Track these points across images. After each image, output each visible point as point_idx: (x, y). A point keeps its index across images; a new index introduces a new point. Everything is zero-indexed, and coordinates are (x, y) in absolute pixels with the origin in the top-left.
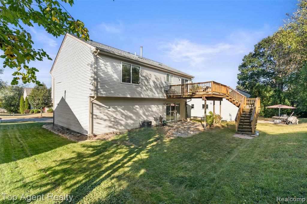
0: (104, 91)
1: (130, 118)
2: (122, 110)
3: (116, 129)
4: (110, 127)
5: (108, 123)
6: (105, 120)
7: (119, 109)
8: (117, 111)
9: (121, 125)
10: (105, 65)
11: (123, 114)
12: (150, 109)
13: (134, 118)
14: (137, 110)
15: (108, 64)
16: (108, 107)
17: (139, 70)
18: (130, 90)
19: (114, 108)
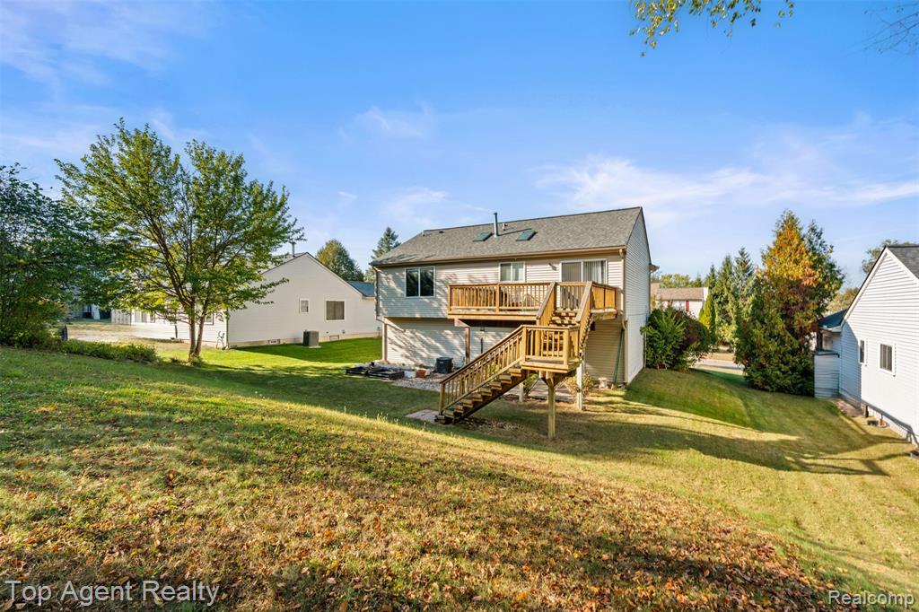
1: (436, 349)
2: (422, 337)
4: (407, 357)
5: (403, 351)
6: (400, 347)
7: (417, 334)
8: (417, 337)
9: (422, 358)
10: (387, 278)
11: (424, 342)
12: (476, 338)
13: (443, 350)
14: (449, 337)
15: (390, 276)
16: (403, 330)
17: (433, 273)
18: (419, 306)
19: (412, 332)
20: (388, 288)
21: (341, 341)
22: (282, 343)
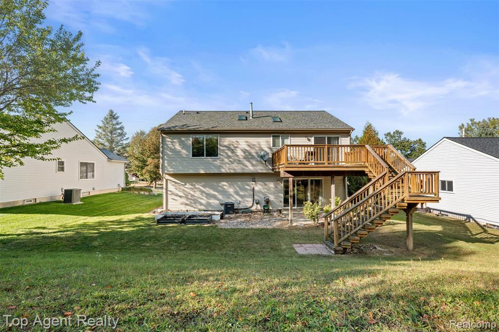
0: (171, 168)
1: (215, 197)
2: (201, 188)
3: (195, 208)
4: (186, 204)
5: (184, 200)
6: (181, 197)
7: (197, 186)
8: (196, 188)
9: (201, 204)
10: (172, 142)
11: (202, 192)
12: (247, 187)
13: (220, 197)
14: (225, 187)
15: (175, 141)
16: (184, 184)
17: (217, 140)
18: (204, 165)
19: (191, 185)
20: (174, 151)
21: (91, 196)
22: (38, 201)
